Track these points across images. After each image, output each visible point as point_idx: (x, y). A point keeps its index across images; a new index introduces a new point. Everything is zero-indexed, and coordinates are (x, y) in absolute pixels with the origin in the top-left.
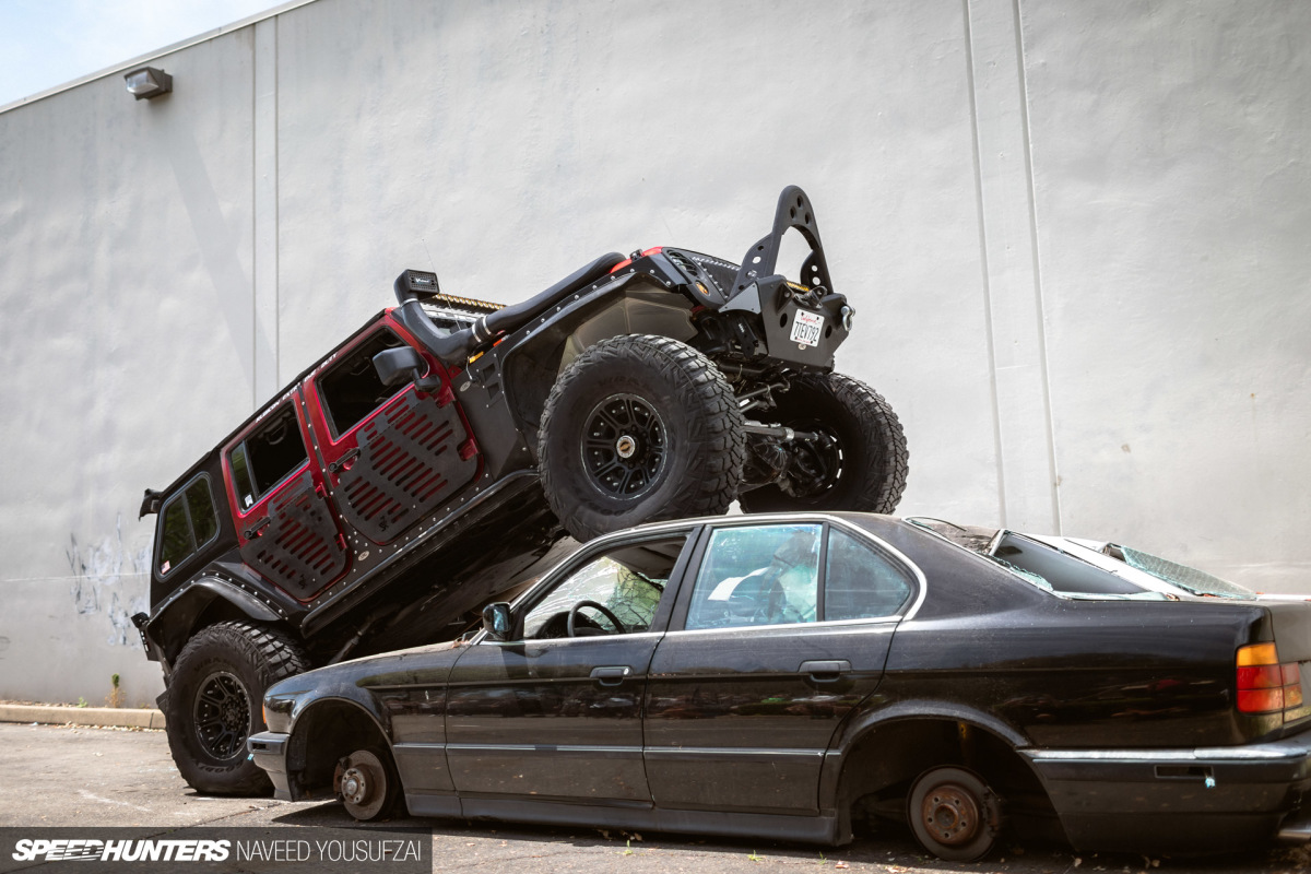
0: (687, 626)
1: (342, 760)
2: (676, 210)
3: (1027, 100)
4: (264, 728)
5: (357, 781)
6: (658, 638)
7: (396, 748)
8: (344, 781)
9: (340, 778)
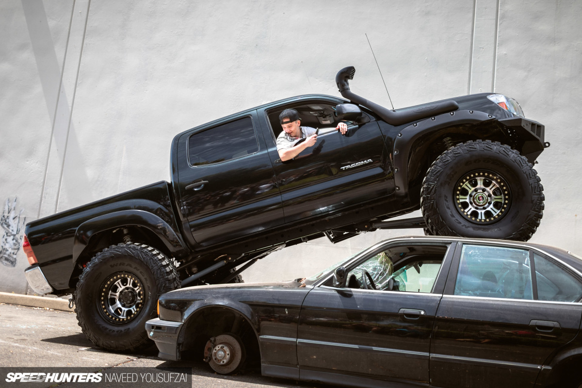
0: (455, 293)
1: (212, 339)
2: (317, 80)
3: (496, 68)
4: (156, 316)
5: (225, 352)
6: (439, 297)
7: (261, 338)
8: (214, 351)
9: (210, 350)
